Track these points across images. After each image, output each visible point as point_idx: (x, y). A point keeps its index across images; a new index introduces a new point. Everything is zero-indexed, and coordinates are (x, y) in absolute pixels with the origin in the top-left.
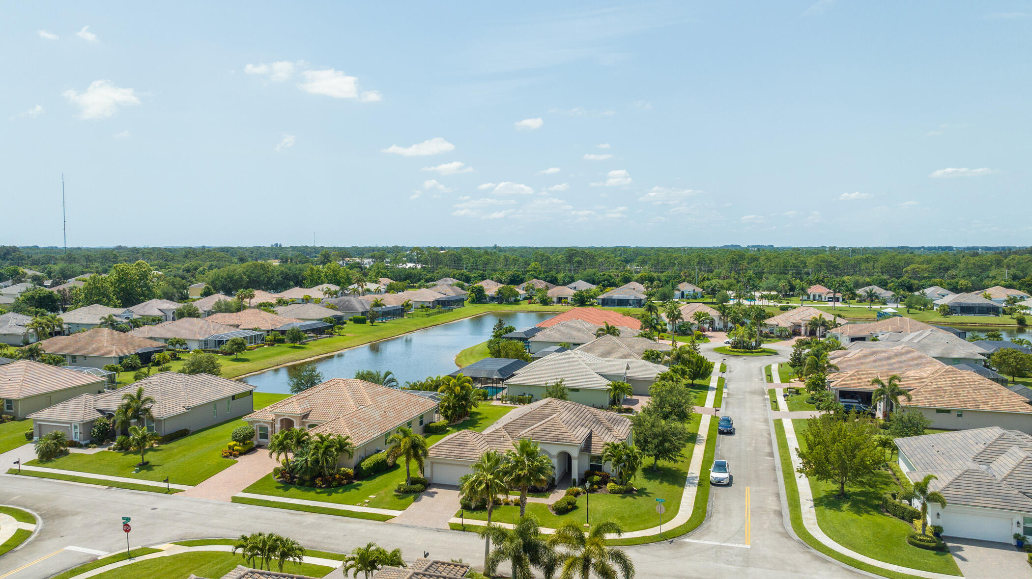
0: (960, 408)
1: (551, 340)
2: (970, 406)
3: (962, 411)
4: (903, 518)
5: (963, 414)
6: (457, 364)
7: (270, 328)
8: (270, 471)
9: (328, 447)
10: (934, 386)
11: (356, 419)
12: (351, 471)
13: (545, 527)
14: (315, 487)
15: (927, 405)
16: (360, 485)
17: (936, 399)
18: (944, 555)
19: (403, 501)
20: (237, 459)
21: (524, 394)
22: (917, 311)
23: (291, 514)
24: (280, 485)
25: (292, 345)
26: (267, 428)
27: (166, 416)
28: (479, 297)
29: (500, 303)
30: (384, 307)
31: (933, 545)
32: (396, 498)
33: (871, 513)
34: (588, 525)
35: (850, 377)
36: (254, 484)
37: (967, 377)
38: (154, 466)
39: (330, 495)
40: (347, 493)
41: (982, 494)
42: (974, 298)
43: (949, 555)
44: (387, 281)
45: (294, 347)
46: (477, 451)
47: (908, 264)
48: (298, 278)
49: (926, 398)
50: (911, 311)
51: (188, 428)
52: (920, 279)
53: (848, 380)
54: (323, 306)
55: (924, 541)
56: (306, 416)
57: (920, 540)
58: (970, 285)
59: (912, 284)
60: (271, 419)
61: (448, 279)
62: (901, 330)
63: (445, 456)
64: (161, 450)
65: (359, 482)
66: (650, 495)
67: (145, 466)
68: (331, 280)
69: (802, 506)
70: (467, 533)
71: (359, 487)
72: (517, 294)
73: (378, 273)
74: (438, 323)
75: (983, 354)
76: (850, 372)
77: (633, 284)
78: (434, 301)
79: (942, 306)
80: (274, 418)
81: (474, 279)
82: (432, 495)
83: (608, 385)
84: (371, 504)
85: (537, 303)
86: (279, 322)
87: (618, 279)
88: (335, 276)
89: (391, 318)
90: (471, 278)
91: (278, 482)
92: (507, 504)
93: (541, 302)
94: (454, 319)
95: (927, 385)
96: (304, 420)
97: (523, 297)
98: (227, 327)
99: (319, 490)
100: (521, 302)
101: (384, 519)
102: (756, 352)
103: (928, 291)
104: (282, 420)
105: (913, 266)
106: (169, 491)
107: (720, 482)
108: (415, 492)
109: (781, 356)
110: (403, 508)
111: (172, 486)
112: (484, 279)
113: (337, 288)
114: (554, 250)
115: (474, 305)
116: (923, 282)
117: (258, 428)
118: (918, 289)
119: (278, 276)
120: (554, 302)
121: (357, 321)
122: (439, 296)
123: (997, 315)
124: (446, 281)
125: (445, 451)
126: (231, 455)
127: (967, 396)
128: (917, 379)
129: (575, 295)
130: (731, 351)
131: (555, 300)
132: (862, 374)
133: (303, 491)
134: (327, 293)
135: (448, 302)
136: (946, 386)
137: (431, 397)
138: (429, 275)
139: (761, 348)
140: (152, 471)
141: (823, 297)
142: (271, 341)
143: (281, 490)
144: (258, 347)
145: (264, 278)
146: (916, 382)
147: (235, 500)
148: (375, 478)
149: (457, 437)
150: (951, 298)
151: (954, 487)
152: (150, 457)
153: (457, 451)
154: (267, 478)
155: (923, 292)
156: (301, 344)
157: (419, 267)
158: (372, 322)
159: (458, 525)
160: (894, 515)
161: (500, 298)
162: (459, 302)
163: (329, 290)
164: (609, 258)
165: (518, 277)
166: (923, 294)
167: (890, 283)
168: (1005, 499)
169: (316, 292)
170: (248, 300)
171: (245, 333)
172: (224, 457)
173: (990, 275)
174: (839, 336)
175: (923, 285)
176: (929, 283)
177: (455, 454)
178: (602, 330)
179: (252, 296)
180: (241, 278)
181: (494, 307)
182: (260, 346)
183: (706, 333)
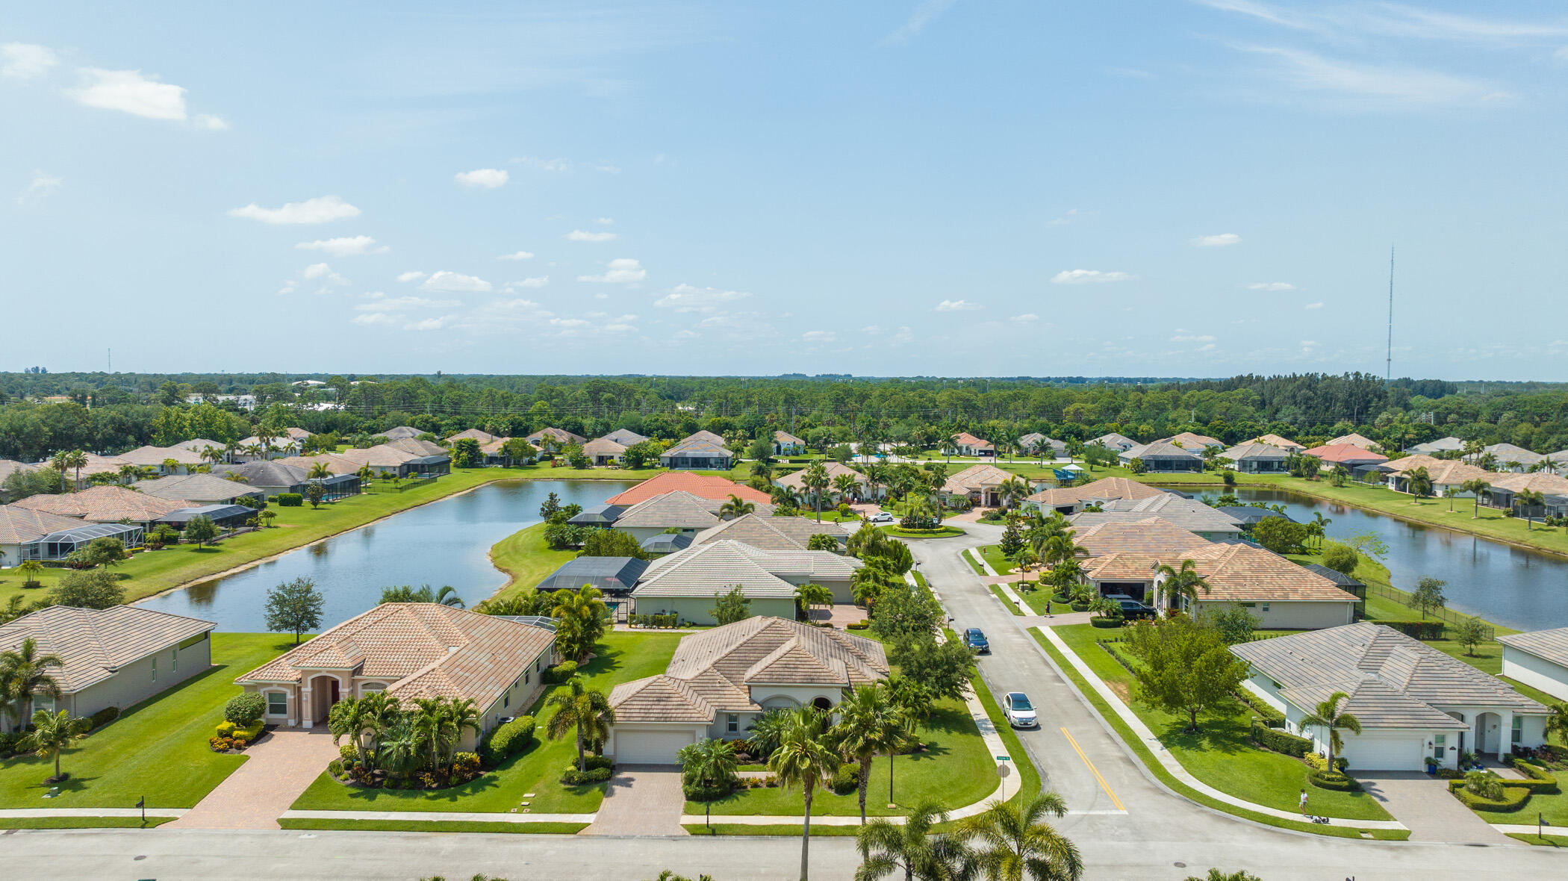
0: (1266, 600)
1: (648, 525)
2: (1278, 595)
3: (1268, 603)
4: (1288, 753)
5: (1271, 608)
6: (500, 569)
7: (148, 518)
8: (323, 768)
9: (441, 721)
10: (1230, 572)
11: (458, 669)
12: (474, 756)
13: (832, 815)
14: (419, 789)
15: (1228, 597)
16: (495, 778)
17: (1236, 589)
18: (1360, 795)
19: (585, 798)
20: (244, 753)
21: (664, 611)
22: (1100, 468)
23: (407, 838)
24: (354, 791)
25: (197, 546)
26: (284, 695)
27: (79, 688)
28: (472, 458)
29: (507, 466)
30: (330, 477)
31: (1346, 783)
32: (567, 792)
33: (1244, 749)
34: (894, 805)
35: (1112, 563)
36: (305, 793)
37: (1265, 557)
38: (84, 780)
39: (454, 799)
40: (480, 795)
41: (1389, 711)
42: (1163, 449)
43: (1366, 795)
44: (297, 432)
45: (201, 550)
46: (690, 707)
47: (1068, 401)
48: (141, 429)
49: (1224, 588)
50: (1095, 467)
51: (115, 706)
52: (1091, 423)
53: (1109, 567)
54: (222, 477)
55: (1333, 780)
56: (358, 670)
57: (1328, 779)
58: (1152, 431)
59: (1081, 430)
60: (294, 678)
61: (404, 428)
62: (1120, 496)
63: (640, 719)
64: (80, 750)
65: (490, 774)
66: (948, 751)
67: (63, 782)
68: (200, 432)
69: (1151, 749)
70: (721, 837)
71: (495, 783)
72: (533, 453)
73: (278, 420)
74: (421, 501)
75: (1237, 525)
76: (1110, 558)
77: (704, 435)
78: (403, 465)
79: (1133, 460)
80: (299, 676)
81: (447, 428)
82: (627, 783)
83: (796, 591)
84: (534, 808)
85: (565, 465)
86: (158, 507)
87: (678, 427)
88: (209, 425)
89: (341, 495)
90: (440, 426)
91: (347, 786)
92: (755, 786)
93: (573, 465)
94: (444, 494)
95: (1221, 570)
96: (356, 677)
97: (538, 456)
98: (67, 519)
99: (430, 794)
100: (539, 465)
101: (574, 829)
102: (938, 532)
103: (1106, 439)
104: (313, 680)
105: (1077, 405)
106: (145, 823)
107: (1027, 724)
108: (597, 781)
109: (971, 536)
110: (593, 808)
111: (150, 813)
112: (465, 429)
113: (221, 446)
114: (566, 380)
115: (466, 470)
116: (1094, 428)
117: (267, 694)
118: (1089, 438)
119: (105, 426)
120: (592, 464)
121: (285, 502)
122: (409, 458)
123: (1199, 471)
124: (401, 431)
125: (638, 711)
126: (231, 747)
127: (1271, 583)
128: (1206, 563)
129: (628, 453)
130: (903, 532)
131: (594, 460)
132: (1126, 559)
133: (402, 797)
134: (206, 456)
135: (423, 466)
136: (1244, 570)
137: (537, 624)
138: (369, 423)
139: (941, 526)
140: (87, 791)
141: (973, 450)
142: (156, 541)
143: (361, 799)
144: (133, 552)
145: (82, 430)
146: (1207, 568)
147: (286, 824)
148: (512, 765)
149: (650, 687)
150: (1138, 451)
151: (1355, 705)
152: (69, 764)
153: (657, 710)
154: (321, 782)
155: (1100, 441)
156: (209, 544)
157: (342, 407)
158: (315, 504)
159: (701, 826)
160: (1274, 750)
161: (506, 459)
162: (441, 467)
163: (211, 449)
164: (646, 393)
165: (520, 424)
166: (1101, 444)
167: (1054, 429)
168: (1415, 714)
169: (186, 453)
170: (73, 470)
171: (109, 529)
172: (219, 751)
173: (1170, 417)
174: (1040, 506)
175: (1096, 432)
176: (1103, 429)
177: (656, 715)
178: (730, 507)
179: (80, 464)
180: (38, 430)
181: (498, 473)
182: (137, 551)
183: (852, 506)
